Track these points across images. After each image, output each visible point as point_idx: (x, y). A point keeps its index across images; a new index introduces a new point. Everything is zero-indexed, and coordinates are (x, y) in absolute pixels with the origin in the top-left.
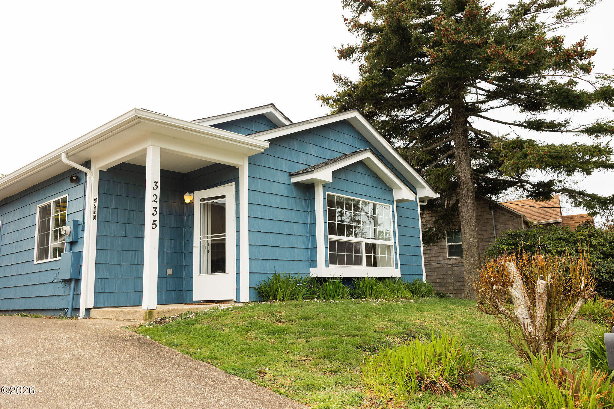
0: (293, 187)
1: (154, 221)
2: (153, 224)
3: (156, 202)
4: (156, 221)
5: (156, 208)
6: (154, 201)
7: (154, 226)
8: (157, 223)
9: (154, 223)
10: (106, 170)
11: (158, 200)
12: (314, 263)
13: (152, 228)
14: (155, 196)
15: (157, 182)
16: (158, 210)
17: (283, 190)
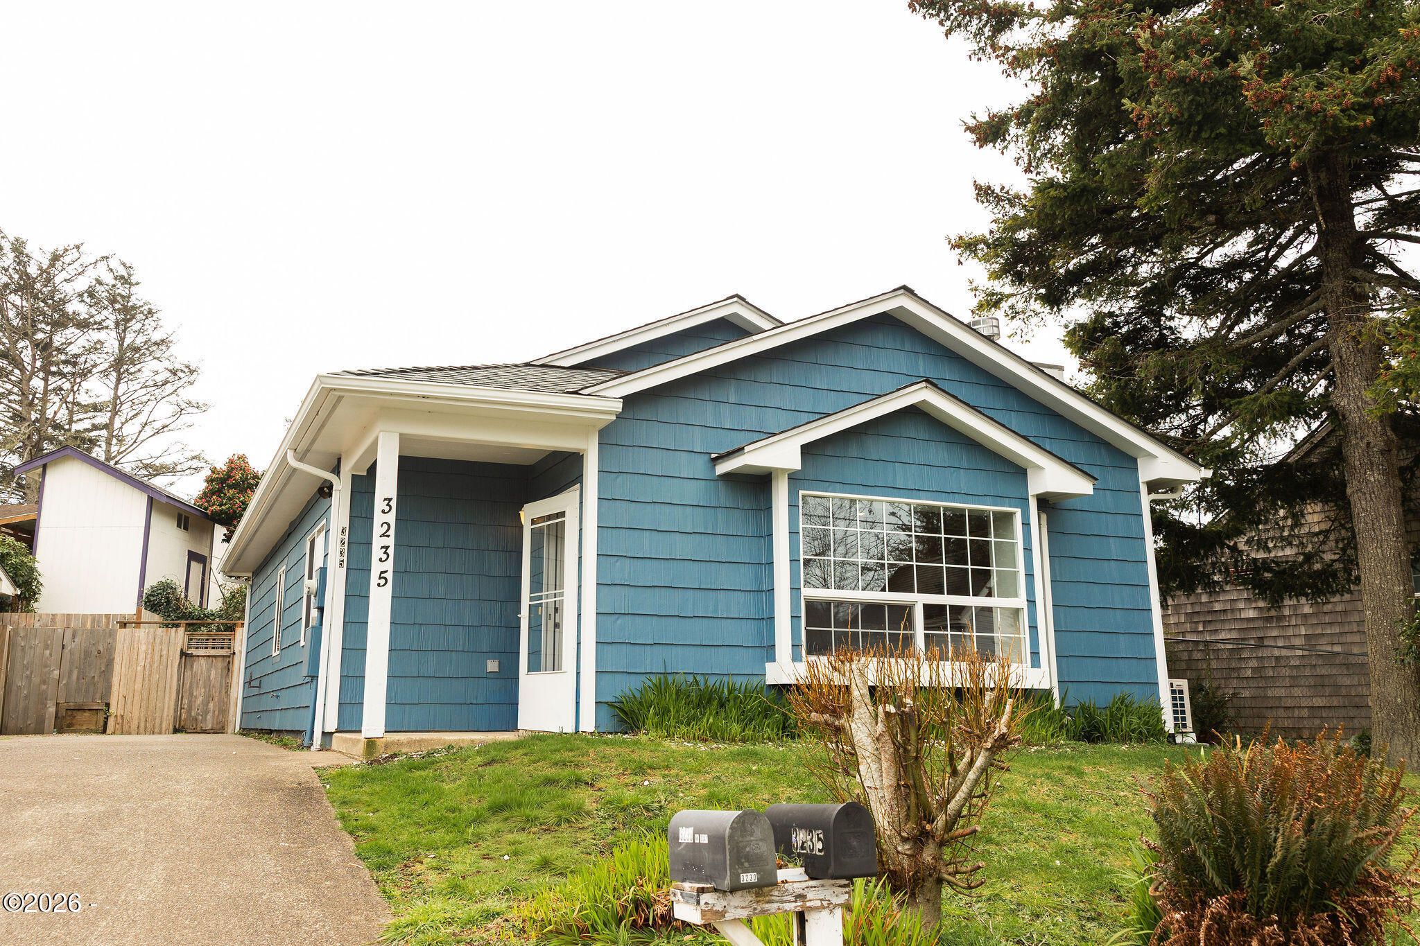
0: (720, 483)
1: (382, 573)
2: (380, 578)
3: (388, 536)
4: (386, 572)
5: (387, 548)
6: (383, 535)
7: (383, 581)
8: (389, 576)
9: (382, 575)
10: (365, 474)
11: (392, 532)
12: (769, 651)
13: (379, 585)
14: (385, 526)
15: (390, 500)
16: (391, 551)
17: (692, 492)
